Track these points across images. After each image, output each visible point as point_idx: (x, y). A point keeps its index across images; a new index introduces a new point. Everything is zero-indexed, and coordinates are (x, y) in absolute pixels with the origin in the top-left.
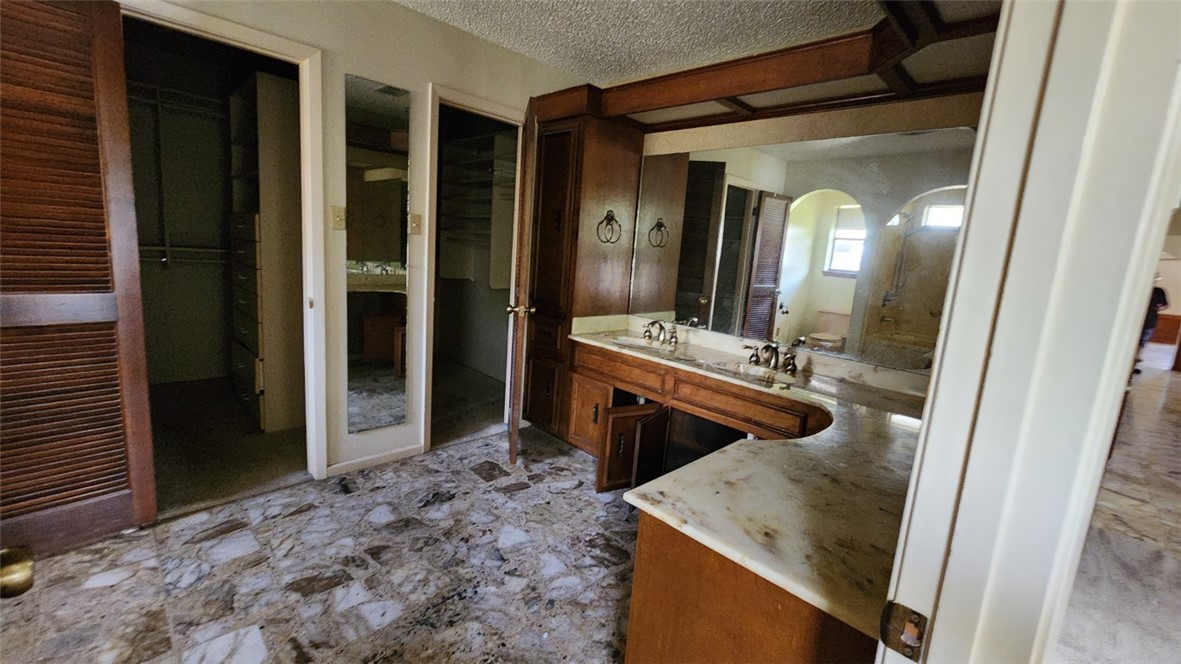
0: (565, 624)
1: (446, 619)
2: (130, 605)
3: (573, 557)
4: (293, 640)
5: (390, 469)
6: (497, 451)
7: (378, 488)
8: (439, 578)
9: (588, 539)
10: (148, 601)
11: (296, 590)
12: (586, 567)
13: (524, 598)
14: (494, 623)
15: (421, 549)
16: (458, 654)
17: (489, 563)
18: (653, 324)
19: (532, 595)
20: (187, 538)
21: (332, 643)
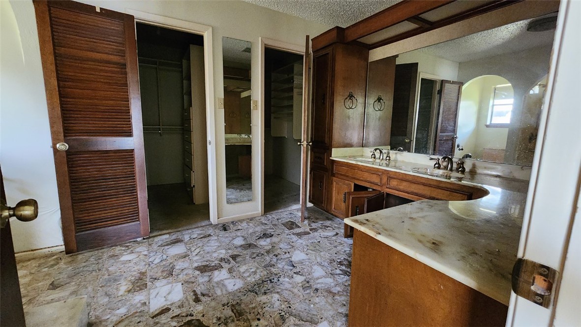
0: (323, 301)
1: (263, 291)
2: (134, 269)
3: (330, 269)
4: (194, 291)
5: (245, 222)
6: (296, 217)
7: (239, 229)
8: (262, 272)
9: (339, 261)
10: (141, 268)
11: (198, 270)
12: (337, 275)
13: (302, 286)
14: (286, 296)
15: (255, 258)
16: (267, 308)
17: (286, 267)
18: (376, 150)
19: (306, 285)
20: (159, 244)
21: (210, 295)
